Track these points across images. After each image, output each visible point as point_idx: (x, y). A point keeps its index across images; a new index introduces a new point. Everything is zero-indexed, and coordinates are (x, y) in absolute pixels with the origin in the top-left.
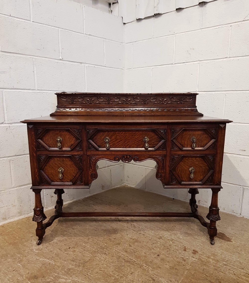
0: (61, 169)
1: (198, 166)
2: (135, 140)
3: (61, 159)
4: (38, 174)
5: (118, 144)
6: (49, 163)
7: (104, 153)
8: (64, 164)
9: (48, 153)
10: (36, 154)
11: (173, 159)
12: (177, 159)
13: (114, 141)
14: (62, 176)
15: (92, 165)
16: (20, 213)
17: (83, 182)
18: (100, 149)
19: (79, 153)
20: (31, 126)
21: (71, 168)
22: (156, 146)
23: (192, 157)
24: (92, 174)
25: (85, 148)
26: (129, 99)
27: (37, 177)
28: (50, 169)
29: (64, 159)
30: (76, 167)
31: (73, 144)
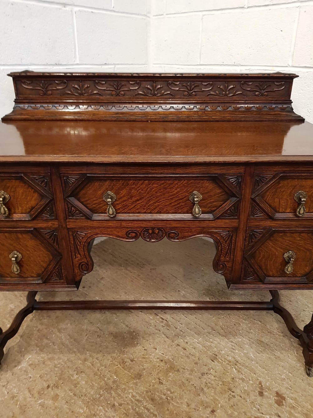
0: (15, 254)
1: (302, 248)
2: (171, 197)
3: (14, 236)
5: (134, 205)
7: (106, 224)
8: (20, 244)
11: (251, 237)
12: (261, 236)
13: (125, 201)
14: (17, 269)
17: (64, 279)
18: (95, 216)
19: (50, 224)
21: (36, 252)
22: (217, 209)
23: (293, 232)
24: (82, 263)
25: (61, 215)
26: (158, 85)
29: (20, 236)
30: (47, 251)
31: (34, 207)
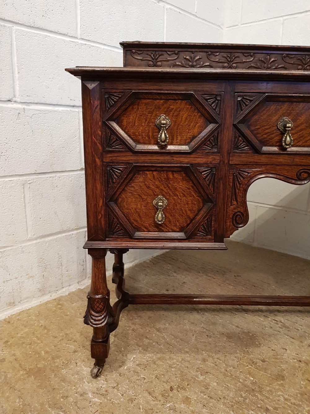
0: (161, 199)
3: (164, 175)
4: (103, 212)
6: (133, 185)
7: (275, 159)
8: (169, 187)
9: (131, 158)
10: (103, 162)
13: (302, 130)
14: (162, 217)
15: (239, 190)
16: (43, 291)
17: (213, 234)
18: (265, 149)
19: (210, 159)
20: (91, 86)
21: (184, 198)
24: (236, 212)
25: (226, 147)
27: (101, 218)
28: (134, 200)
29: (170, 175)
30: (198, 197)
31: (196, 137)
